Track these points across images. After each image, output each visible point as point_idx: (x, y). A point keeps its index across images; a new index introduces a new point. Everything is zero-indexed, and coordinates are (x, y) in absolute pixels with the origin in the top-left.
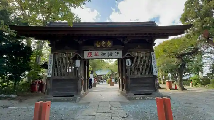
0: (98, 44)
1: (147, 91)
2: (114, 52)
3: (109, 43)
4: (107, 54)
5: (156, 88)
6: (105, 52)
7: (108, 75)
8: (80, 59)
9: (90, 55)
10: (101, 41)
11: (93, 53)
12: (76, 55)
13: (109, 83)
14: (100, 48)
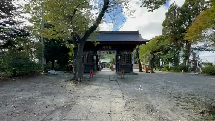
0: (104, 47)
1: (128, 71)
2: (112, 52)
3: (110, 47)
4: (109, 53)
5: (132, 70)
6: (108, 51)
7: (110, 62)
8: (95, 55)
9: (100, 53)
10: (106, 46)
11: (102, 52)
12: (94, 54)
13: (110, 69)
14: (106, 50)
